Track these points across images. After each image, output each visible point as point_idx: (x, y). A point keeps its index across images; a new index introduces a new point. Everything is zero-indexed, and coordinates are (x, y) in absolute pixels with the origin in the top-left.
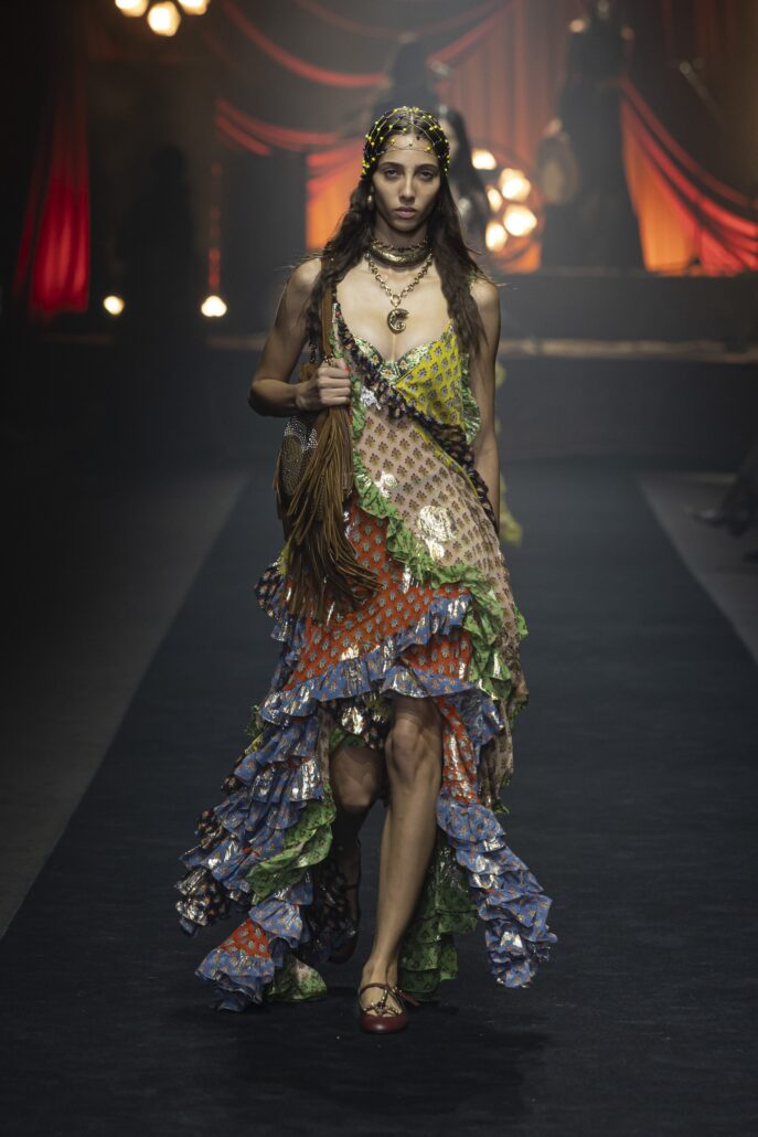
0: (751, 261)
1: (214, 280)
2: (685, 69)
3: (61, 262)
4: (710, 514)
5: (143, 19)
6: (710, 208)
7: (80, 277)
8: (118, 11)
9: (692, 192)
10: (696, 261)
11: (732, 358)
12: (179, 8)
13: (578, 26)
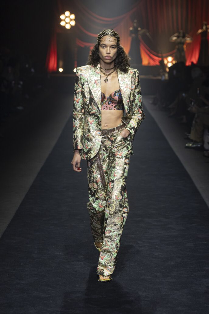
0: (157, 63)
1: (76, 65)
2: (148, 34)
3: (53, 63)
4: (151, 102)
5: (65, 27)
6: (151, 55)
7: (55, 66)
8: (61, 25)
9: (148, 53)
10: (149, 63)
11: (155, 78)
12: (71, 25)
13: (131, 29)
